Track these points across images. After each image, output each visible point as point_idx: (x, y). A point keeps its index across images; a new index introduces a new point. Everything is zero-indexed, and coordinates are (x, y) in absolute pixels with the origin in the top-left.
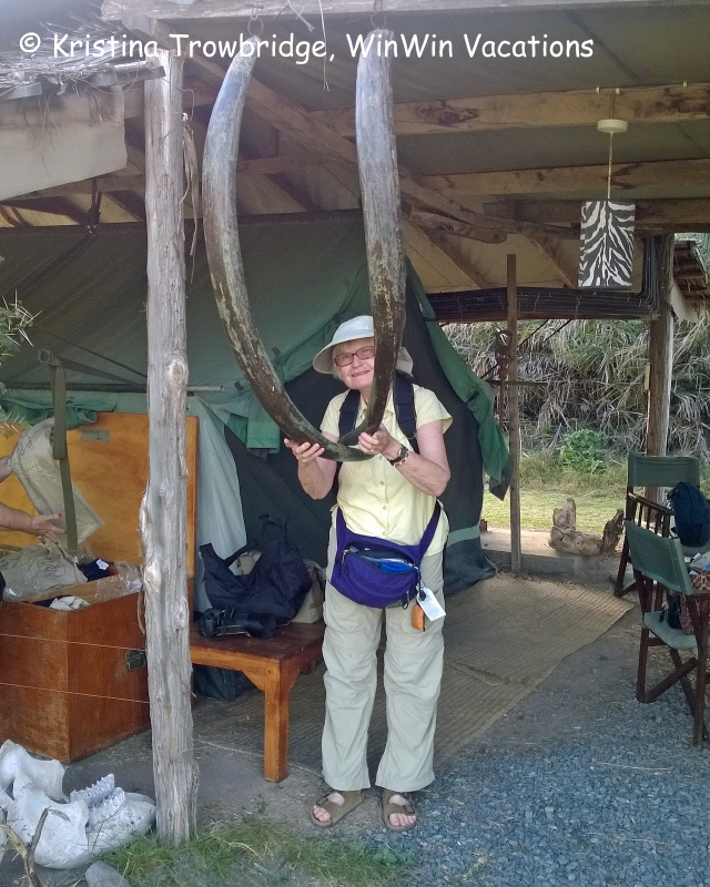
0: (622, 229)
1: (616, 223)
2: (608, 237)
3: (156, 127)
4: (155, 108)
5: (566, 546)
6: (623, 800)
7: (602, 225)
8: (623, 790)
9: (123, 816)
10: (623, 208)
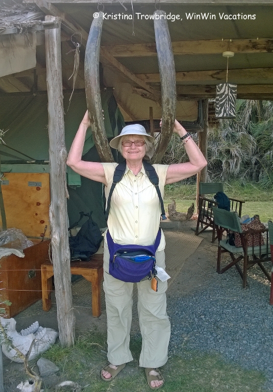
0: (234, 95)
1: (232, 92)
2: (229, 97)
3: (51, 49)
4: (51, 42)
5: (175, 218)
6: (227, 310)
7: (226, 93)
8: (226, 307)
9: (46, 338)
10: (234, 86)
